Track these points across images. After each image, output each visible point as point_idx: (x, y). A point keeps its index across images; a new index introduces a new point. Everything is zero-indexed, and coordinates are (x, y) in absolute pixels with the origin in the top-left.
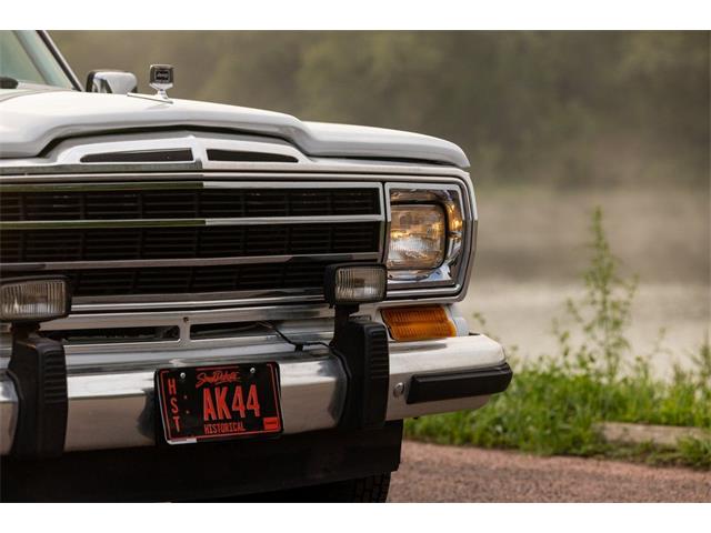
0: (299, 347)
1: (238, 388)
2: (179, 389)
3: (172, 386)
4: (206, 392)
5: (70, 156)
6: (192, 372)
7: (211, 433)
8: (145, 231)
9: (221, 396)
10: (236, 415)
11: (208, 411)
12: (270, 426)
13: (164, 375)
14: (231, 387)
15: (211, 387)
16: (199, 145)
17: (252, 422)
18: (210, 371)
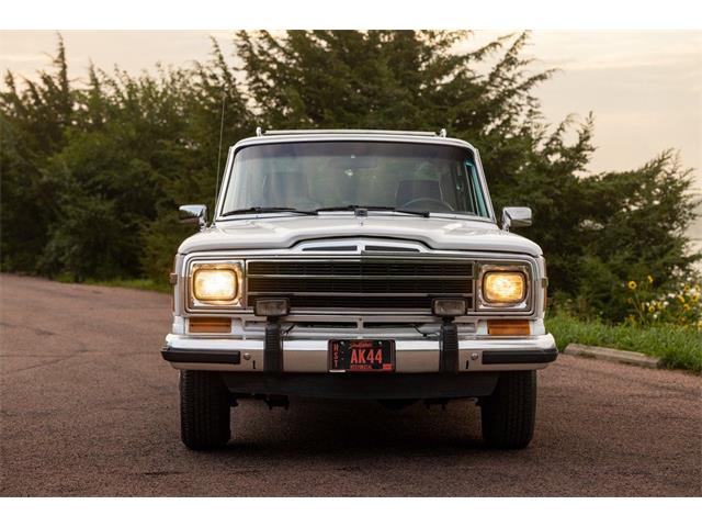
0: (425, 335)
1: (372, 351)
2: (340, 349)
3: (336, 347)
4: (354, 351)
5: (298, 250)
6: (348, 342)
7: (352, 368)
8: (332, 280)
9: (362, 353)
10: (368, 362)
11: (354, 359)
12: (387, 367)
13: (332, 342)
14: (368, 350)
15: (357, 349)
16: (361, 245)
17: (377, 365)
18: (357, 342)
